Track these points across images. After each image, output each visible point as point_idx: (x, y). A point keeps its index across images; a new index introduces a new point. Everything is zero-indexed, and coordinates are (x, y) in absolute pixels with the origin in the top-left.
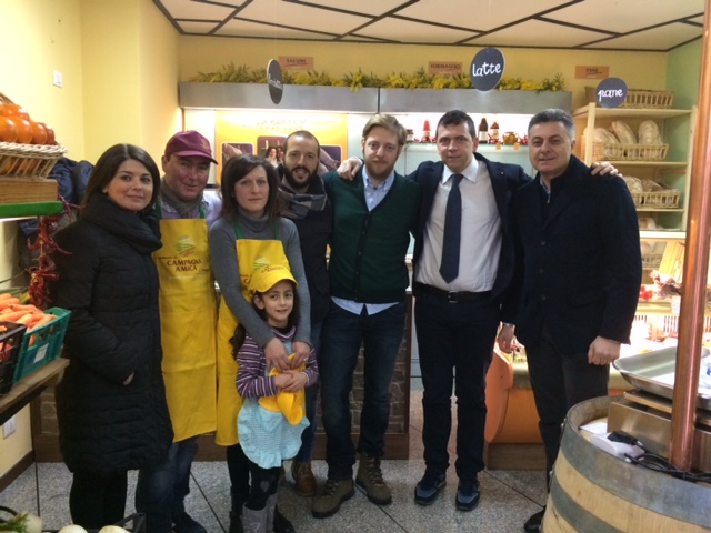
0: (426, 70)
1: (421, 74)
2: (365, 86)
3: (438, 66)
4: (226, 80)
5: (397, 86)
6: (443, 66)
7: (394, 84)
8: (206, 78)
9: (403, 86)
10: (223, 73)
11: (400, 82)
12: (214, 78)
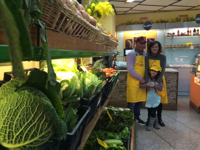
0: (178, 18)
1: (177, 18)
2: (162, 23)
3: (181, 16)
4: (127, 25)
5: (171, 22)
6: (183, 16)
7: (170, 22)
8: (122, 24)
9: (172, 22)
10: (126, 23)
11: (171, 21)
12: (124, 24)
